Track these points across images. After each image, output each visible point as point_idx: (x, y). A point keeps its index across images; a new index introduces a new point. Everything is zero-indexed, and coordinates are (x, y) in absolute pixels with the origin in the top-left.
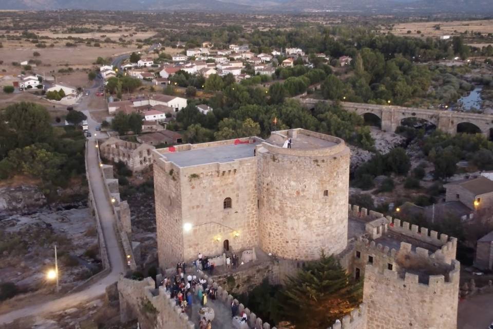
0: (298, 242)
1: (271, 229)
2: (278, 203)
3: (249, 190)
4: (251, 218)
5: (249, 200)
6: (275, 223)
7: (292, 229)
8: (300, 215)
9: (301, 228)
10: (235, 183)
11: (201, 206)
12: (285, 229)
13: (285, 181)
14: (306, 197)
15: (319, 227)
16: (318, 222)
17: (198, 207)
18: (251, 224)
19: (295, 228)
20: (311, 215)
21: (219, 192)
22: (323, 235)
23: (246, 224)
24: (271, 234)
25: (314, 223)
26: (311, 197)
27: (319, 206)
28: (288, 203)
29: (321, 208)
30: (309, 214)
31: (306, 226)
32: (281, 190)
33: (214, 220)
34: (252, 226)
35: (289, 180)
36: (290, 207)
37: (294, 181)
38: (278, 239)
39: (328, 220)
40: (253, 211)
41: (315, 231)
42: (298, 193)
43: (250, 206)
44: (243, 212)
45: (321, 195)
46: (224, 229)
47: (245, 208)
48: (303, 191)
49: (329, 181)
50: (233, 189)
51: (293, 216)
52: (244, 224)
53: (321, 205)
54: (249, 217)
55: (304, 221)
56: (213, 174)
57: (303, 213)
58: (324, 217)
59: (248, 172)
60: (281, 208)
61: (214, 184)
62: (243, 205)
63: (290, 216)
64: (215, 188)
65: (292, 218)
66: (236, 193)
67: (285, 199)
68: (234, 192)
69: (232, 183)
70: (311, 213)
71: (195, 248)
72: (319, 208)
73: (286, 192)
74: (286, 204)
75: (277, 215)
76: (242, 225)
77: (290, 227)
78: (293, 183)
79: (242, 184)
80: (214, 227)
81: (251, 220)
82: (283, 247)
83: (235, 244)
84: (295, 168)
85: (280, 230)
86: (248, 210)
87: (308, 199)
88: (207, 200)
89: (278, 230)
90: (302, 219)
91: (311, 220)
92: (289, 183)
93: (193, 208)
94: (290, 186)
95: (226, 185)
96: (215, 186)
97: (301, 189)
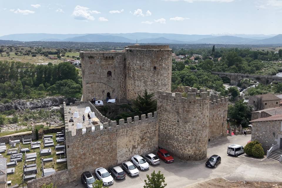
0: (140, 93)
1: (129, 87)
2: (132, 73)
3: (121, 69)
4: (122, 83)
5: (121, 74)
6: (131, 84)
7: (138, 86)
8: (142, 79)
9: (142, 86)
10: (113, 64)
11: (95, 73)
12: (135, 87)
13: (135, 61)
14: (144, 69)
15: (151, 86)
16: (151, 83)
17: (93, 73)
18: (122, 86)
19: (139, 86)
20: (147, 79)
21: (105, 67)
22: (153, 90)
23: (119, 86)
24: (129, 90)
25: (148, 83)
26: (147, 69)
27: (152, 74)
28: (136, 73)
29: (152, 76)
30: (146, 79)
31: (144, 85)
32: (133, 66)
33: (102, 81)
34: (122, 87)
35: (137, 61)
36: (137, 75)
37: (139, 61)
38: (132, 92)
39: (156, 83)
40: (123, 80)
41: (149, 87)
42: (140, 67)
43: (121, 77)
44: (118, 80)
45: (152, 69)
46: (107, 87)
47: (119, 77)
48: (143, 66)
49: (157, 62)
50: (112, 67)
51: (138, 79)
52: (118, 86)
53: (153, 74)
54: (120, 82)
55: (144, 82)
56: (102, 58)
57: (143, 78)
58: (154, 80)
59: (120, 59)
60: (133, 76)
61: (102, 63)
62: (117, 76)
63: (137, 80)
64: (103, 65)
65: (138, 81)
66: (114, 69)
67: (135, 71)
68: (113, 69)
69: (112, 64)
70: (147, 78)
71: (92, 94)
72: (151, 76)
73: (135, 67)
74: (135, 73)
75: (131, 80)
76: (117, 86)
77: (137, 85)
78: (138, 62)
79: (117, 65)
80: (102, 85)
81: (122, 84)
82: (134, 96)
83: (113, 95)
84: (139, 54)
85: (133, 87)
86: (120, 79)
87: (146, 70)
88: (99, 71)
89: (132, 88)
90: (143, 81)
91: (147, 81)
92: (136, 62)
93: (91, 74)
94: (137, 64)
95: (109, 64)
96: (103, 64)
97: (142, 65)
